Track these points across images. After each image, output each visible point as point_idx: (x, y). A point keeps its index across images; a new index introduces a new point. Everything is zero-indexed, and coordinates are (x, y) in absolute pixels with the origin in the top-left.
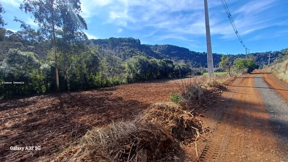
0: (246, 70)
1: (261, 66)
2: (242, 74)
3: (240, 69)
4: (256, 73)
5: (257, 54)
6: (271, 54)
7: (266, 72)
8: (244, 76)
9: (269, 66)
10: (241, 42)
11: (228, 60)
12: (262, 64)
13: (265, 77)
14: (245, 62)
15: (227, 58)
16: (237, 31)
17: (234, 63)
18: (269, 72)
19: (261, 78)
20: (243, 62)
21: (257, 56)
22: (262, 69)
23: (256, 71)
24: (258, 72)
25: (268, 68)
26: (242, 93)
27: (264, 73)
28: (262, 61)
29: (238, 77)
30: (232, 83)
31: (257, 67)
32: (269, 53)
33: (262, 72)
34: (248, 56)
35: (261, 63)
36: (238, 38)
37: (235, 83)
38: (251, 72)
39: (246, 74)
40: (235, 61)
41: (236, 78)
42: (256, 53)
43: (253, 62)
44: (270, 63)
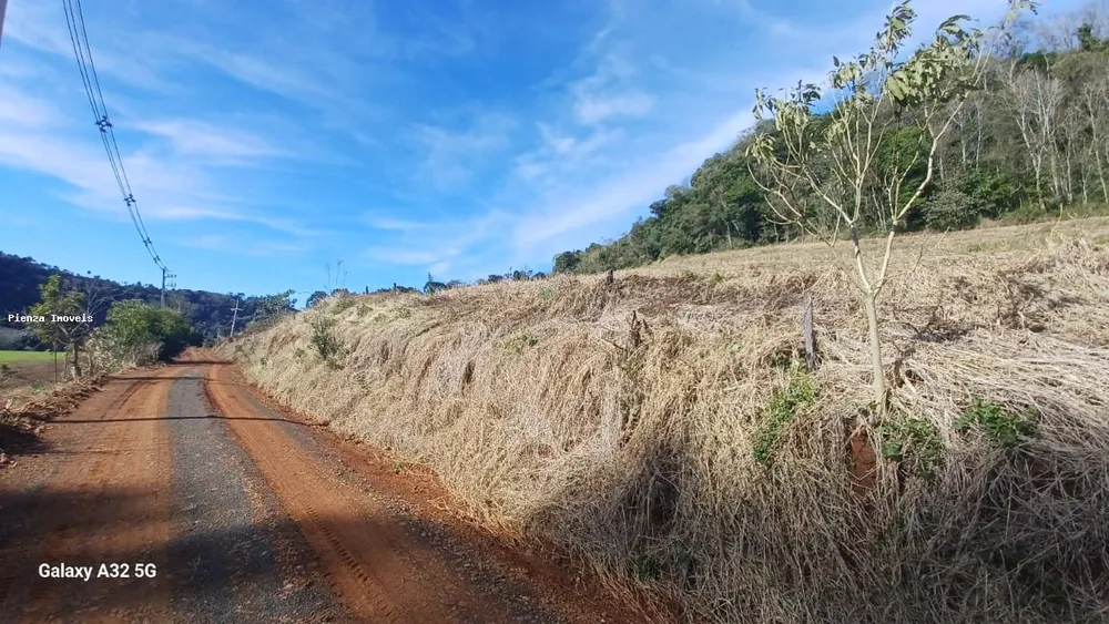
0: (154, 348)
1: (210, 336)
2: (134, 365)
3: (130, 343)
4: (190, 363)
5: (203, 298)
6: (242, 304)
7: (221, 358)
8: (144, 372)
9: (231, 341)
10: (147, 242)
11: (79, 301)
12: (216, 330)
13: (211, 377)
14: (156, 321)
15: (72, 295)
16: (131, 195)
17: (108, 318)
18: (230, 358)
19: (197, 382)
20: (148, 316)
21: (203, 303)
22: (211, 346)
23: (193, 353)
24: (197, 360)
25: (227, 347)
26: (104, 453)
27: (214, 360)
28: (214, 321)
29: (115, 378)
30: (76, 407)
31: (197, 341)
32: (236, 298)
33: (210, 358)
34: (169, 296)
35: (212, 328)
36: (131, 221)
37: (88, 409)
38: (175, 359)
39: (154, 363)
40: (116, 309)
41: (105, 380)
42: (201, 293)
43: (181, 322)
44: (236, 329)
